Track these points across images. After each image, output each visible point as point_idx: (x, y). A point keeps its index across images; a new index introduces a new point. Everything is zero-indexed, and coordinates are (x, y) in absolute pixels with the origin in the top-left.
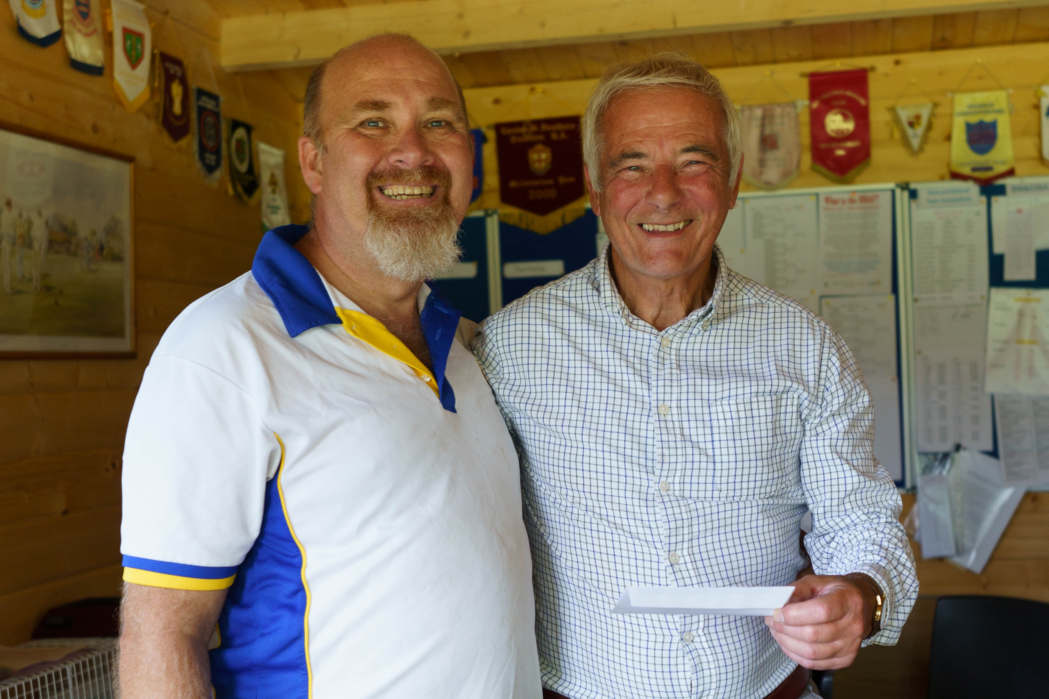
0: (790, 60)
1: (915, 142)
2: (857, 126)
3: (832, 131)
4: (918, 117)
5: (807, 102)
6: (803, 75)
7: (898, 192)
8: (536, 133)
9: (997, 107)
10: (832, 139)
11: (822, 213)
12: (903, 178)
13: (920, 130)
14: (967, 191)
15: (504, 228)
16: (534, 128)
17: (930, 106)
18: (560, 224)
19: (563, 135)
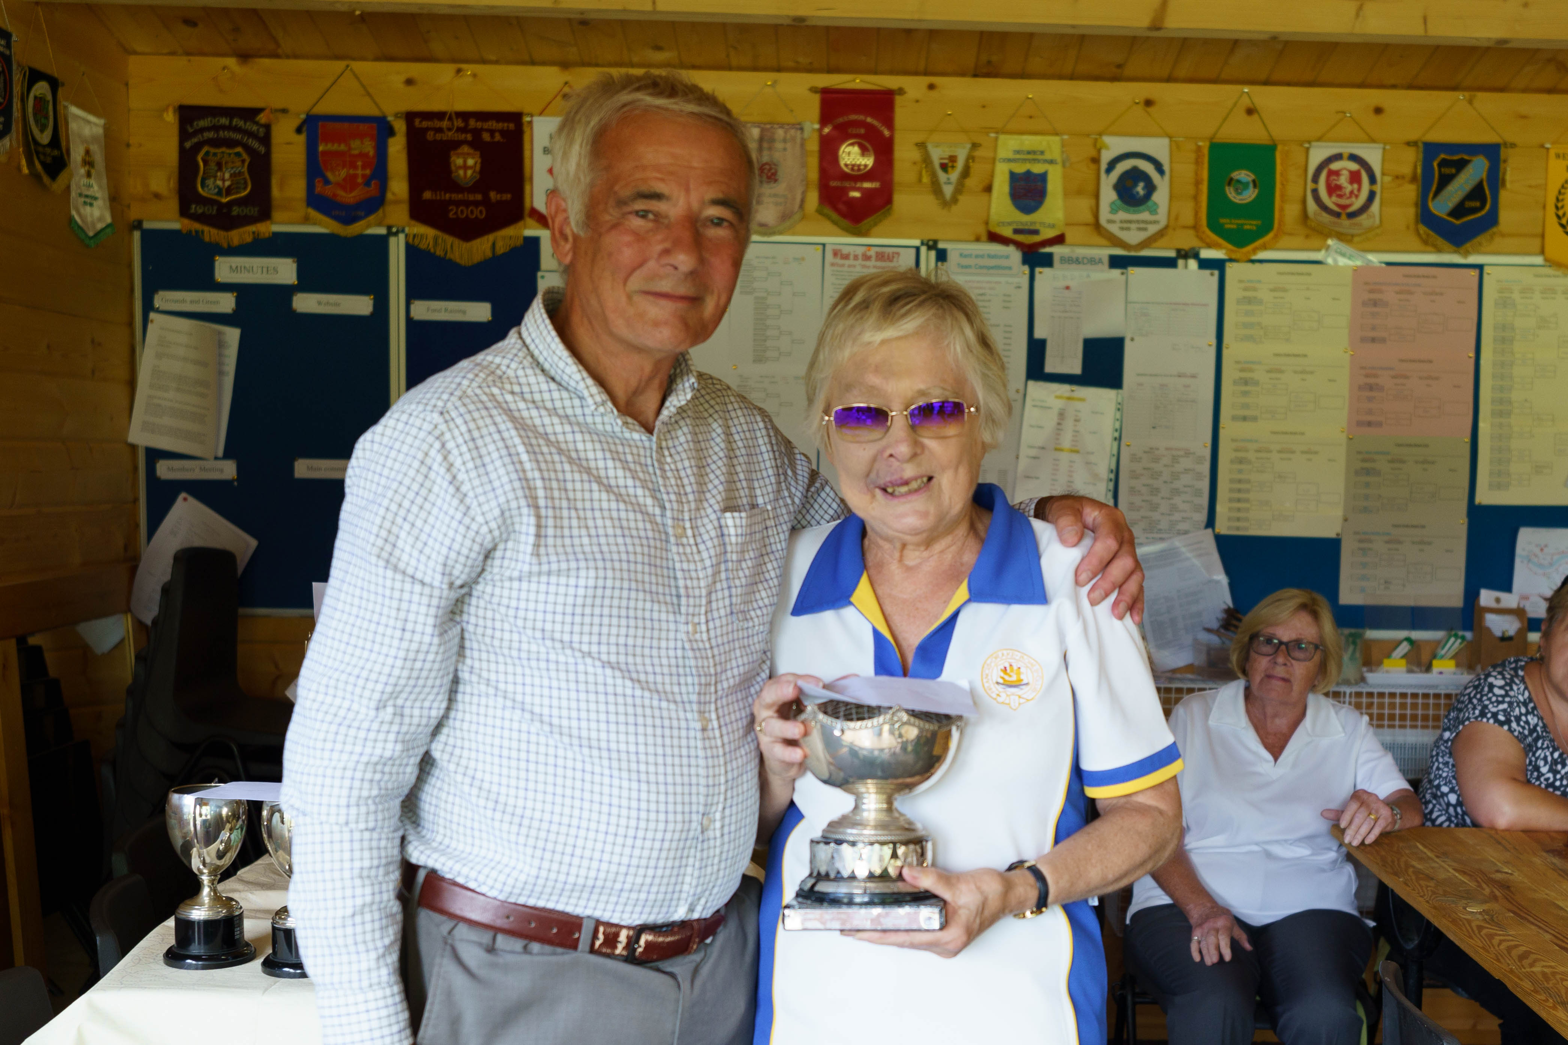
0: (797, 69)
1: (948, 190)
2: (877, 163)
3: (847, 165)
4: (953, 159)
5: (817, 126)
6: (813, 90)
7: (923, 249)
8: (459, 130)
9: (1048, 156)
10: (846, 177)
11: (829, 269)
12: (930, 234)
13: (954, 175)
14: (1007, 257)
15: (412, 252)
16: (459, 123)
17: (969, 146)
18: (489, 254)
19: (498, 137)
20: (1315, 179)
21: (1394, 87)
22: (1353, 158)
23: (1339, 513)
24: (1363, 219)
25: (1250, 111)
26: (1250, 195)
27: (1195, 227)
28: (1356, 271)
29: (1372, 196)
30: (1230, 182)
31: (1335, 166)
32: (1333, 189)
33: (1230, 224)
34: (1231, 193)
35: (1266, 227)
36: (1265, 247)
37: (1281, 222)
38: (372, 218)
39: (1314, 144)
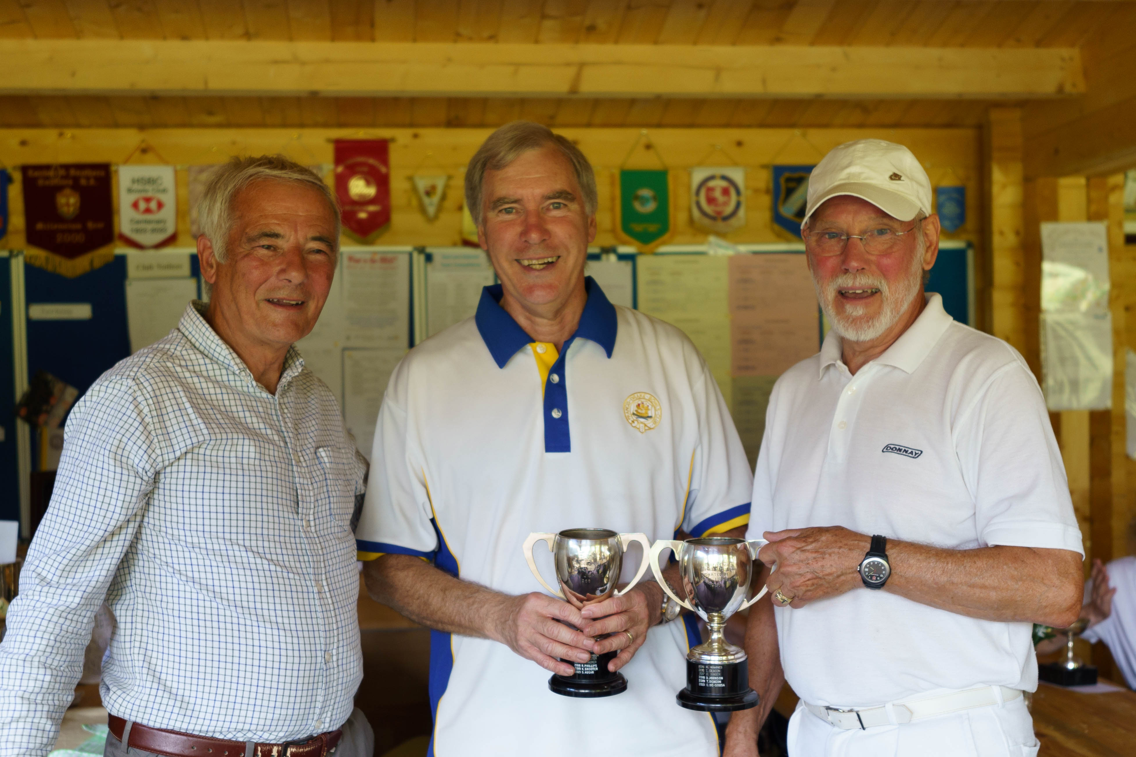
0: (316, 125)
1: (431, 210)
2: (379, 192)
3: (355, 195)
4: (434, 187)
5: (332, 166)
6: (329, 141)
7: (415, 255)
8: (64, 177)
10: (355, 203)
11: (345, 271)
12: (421, 242)
13: (436, 199)
14: (476, 257)
15: (29, 268)
16: (62, 172)
17: (444, 178)
18: (88, 268)
19: (92, 182)
20: (698, 193)
21: (749, 126)
22: (724, 178)
24: (733, 221)
26: (650, 207)
27: (613, 231)
28: (731, 259)
29: (738, 205)
31: (712, 184)
32: (711, 200)
33: (638, 228)
34: (638, 206)
35: (664, 229)
36: (664, 243)
37: (675, 226)
39: (694, 169)
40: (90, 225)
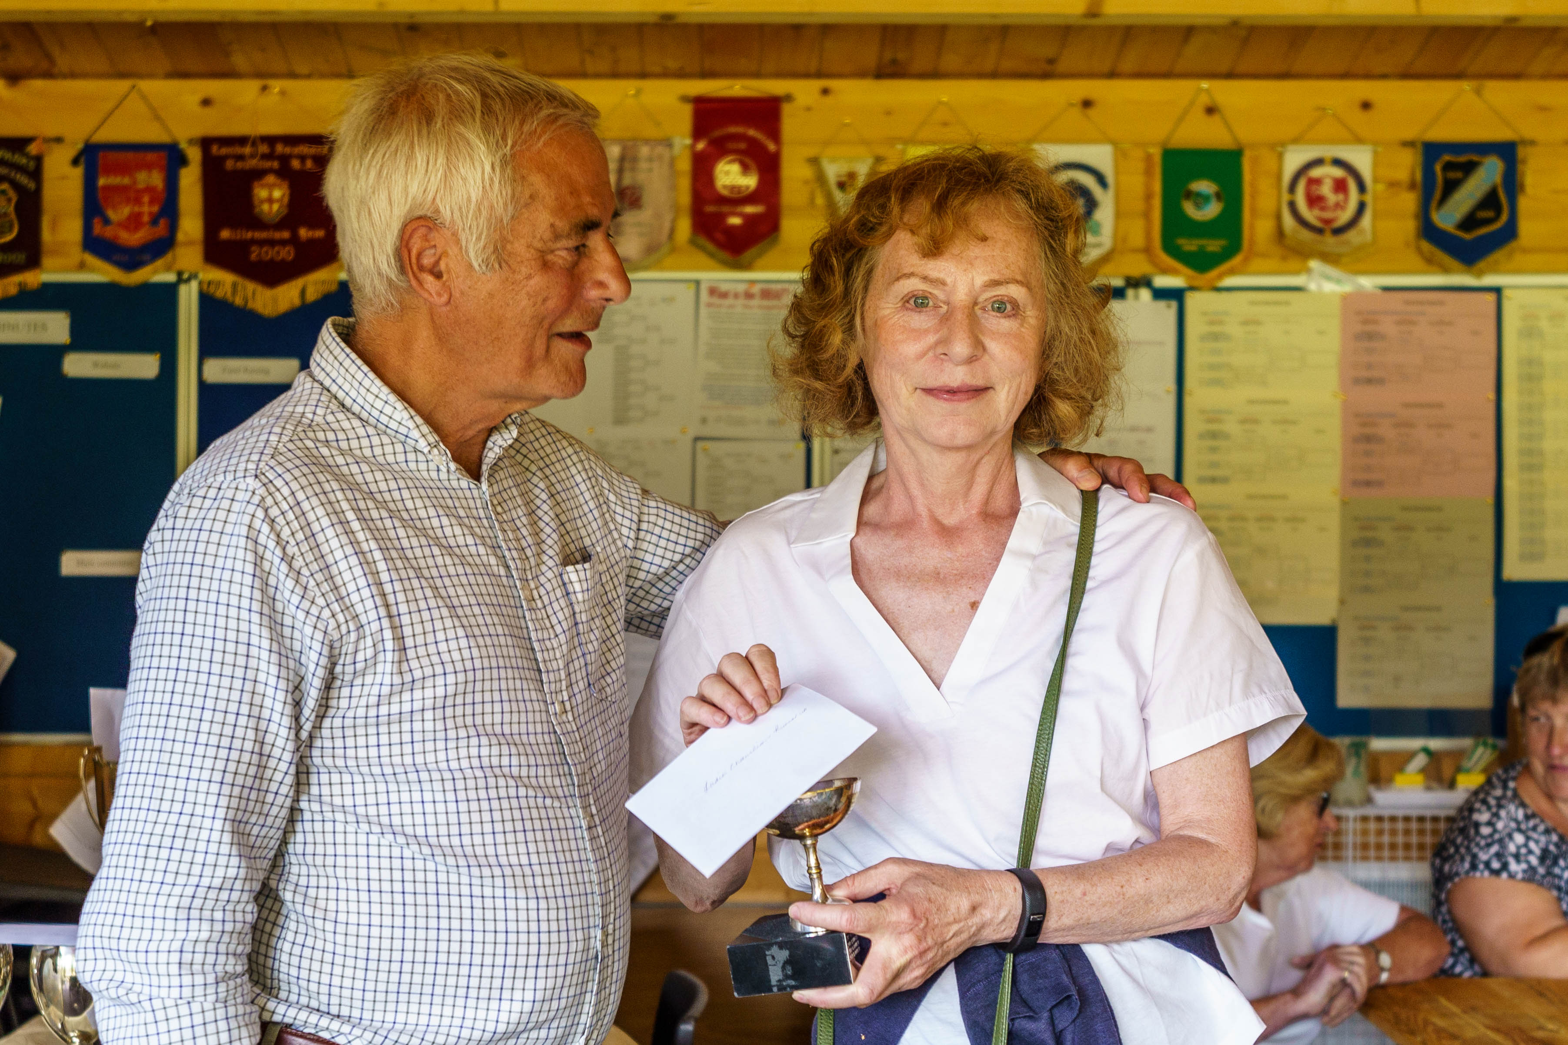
0: (665, 74)
3: (725, 187)
5: (688, 141)
6: (685, 99)
8: (264, 157)
10: (723, 200)
11: (703, 311)
15: (206, 300)
16: (264, 149)
17: (870, 161)
18: (297, 302)
19: (309, 164)
20: (1292, 188)
21: (1384, 76)
22: (1338, 162)
23: (1332, 593)
24: (1352, 236)
25: (1211, 110)
26: (1212, 210)
27: (1147, 250)
28: (1346, 299)
29: (1361, 207)
30: (1189, 195)
32: (1314, 200)
33: (1189, 245)
34: (1189, 208)
35: (1233, 247)
36: (1232, 272)
37: (1252, 242)
38: (160, 263)
39: (1291, 148)
40: (303, 233)
